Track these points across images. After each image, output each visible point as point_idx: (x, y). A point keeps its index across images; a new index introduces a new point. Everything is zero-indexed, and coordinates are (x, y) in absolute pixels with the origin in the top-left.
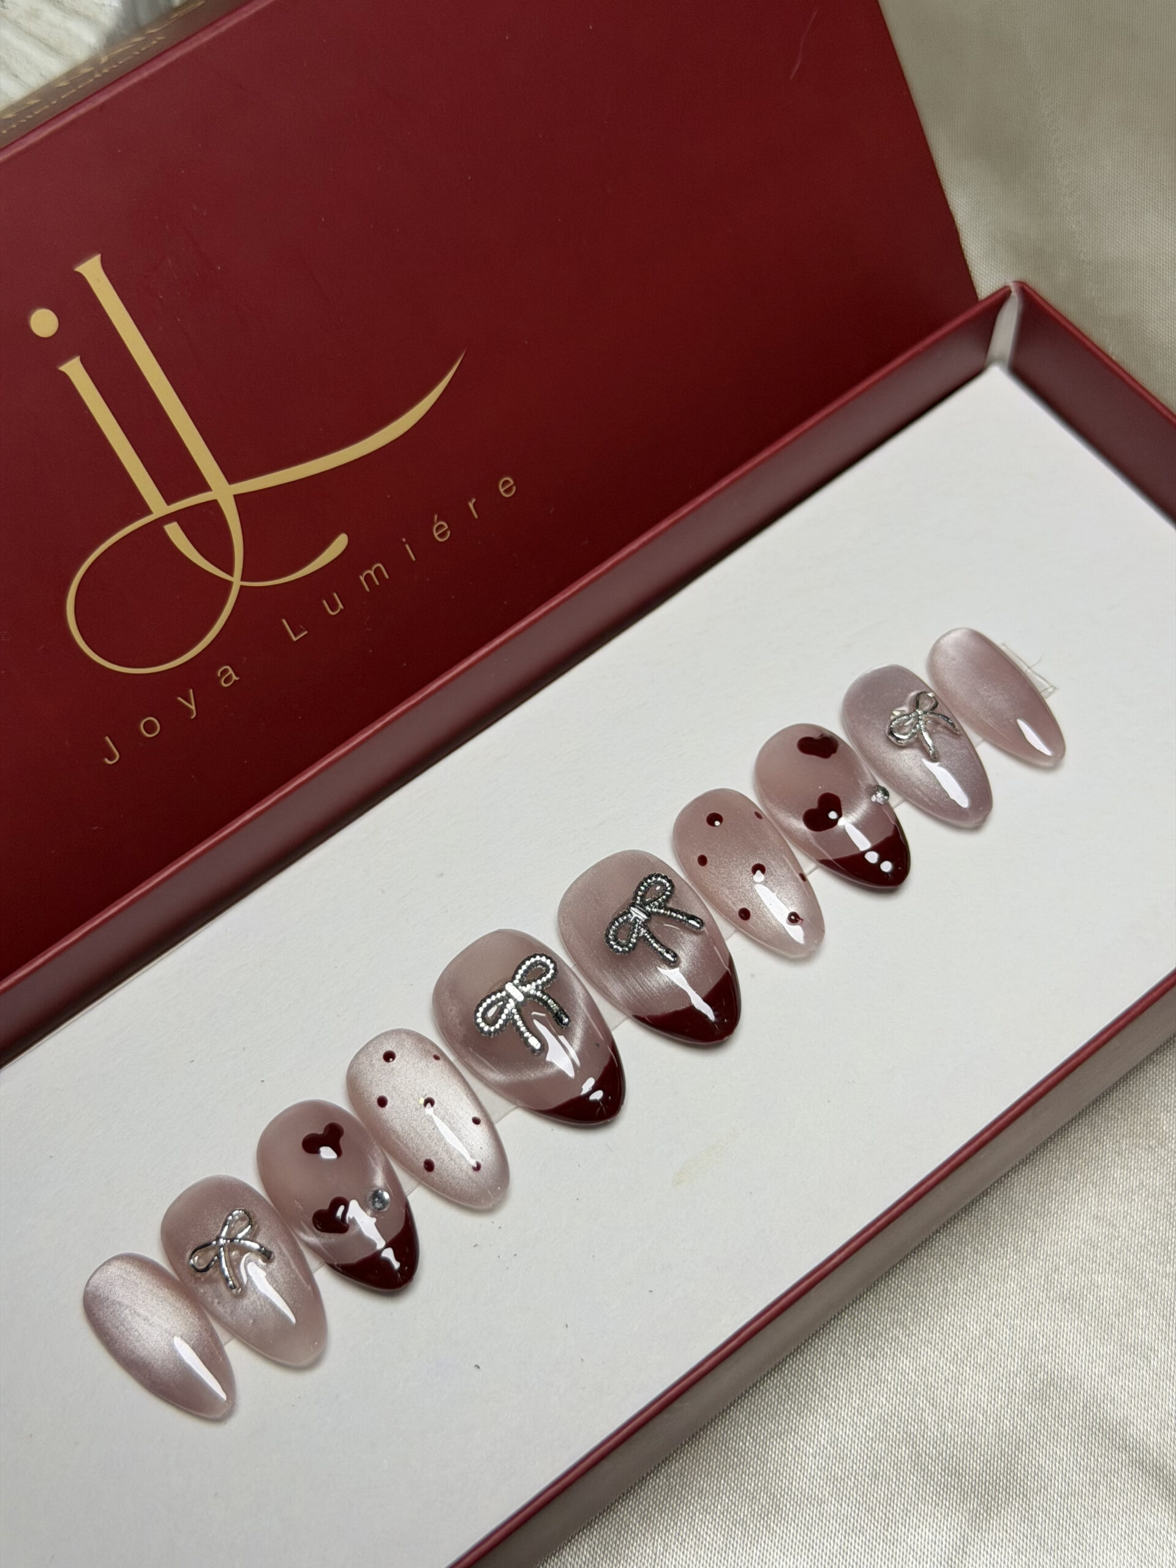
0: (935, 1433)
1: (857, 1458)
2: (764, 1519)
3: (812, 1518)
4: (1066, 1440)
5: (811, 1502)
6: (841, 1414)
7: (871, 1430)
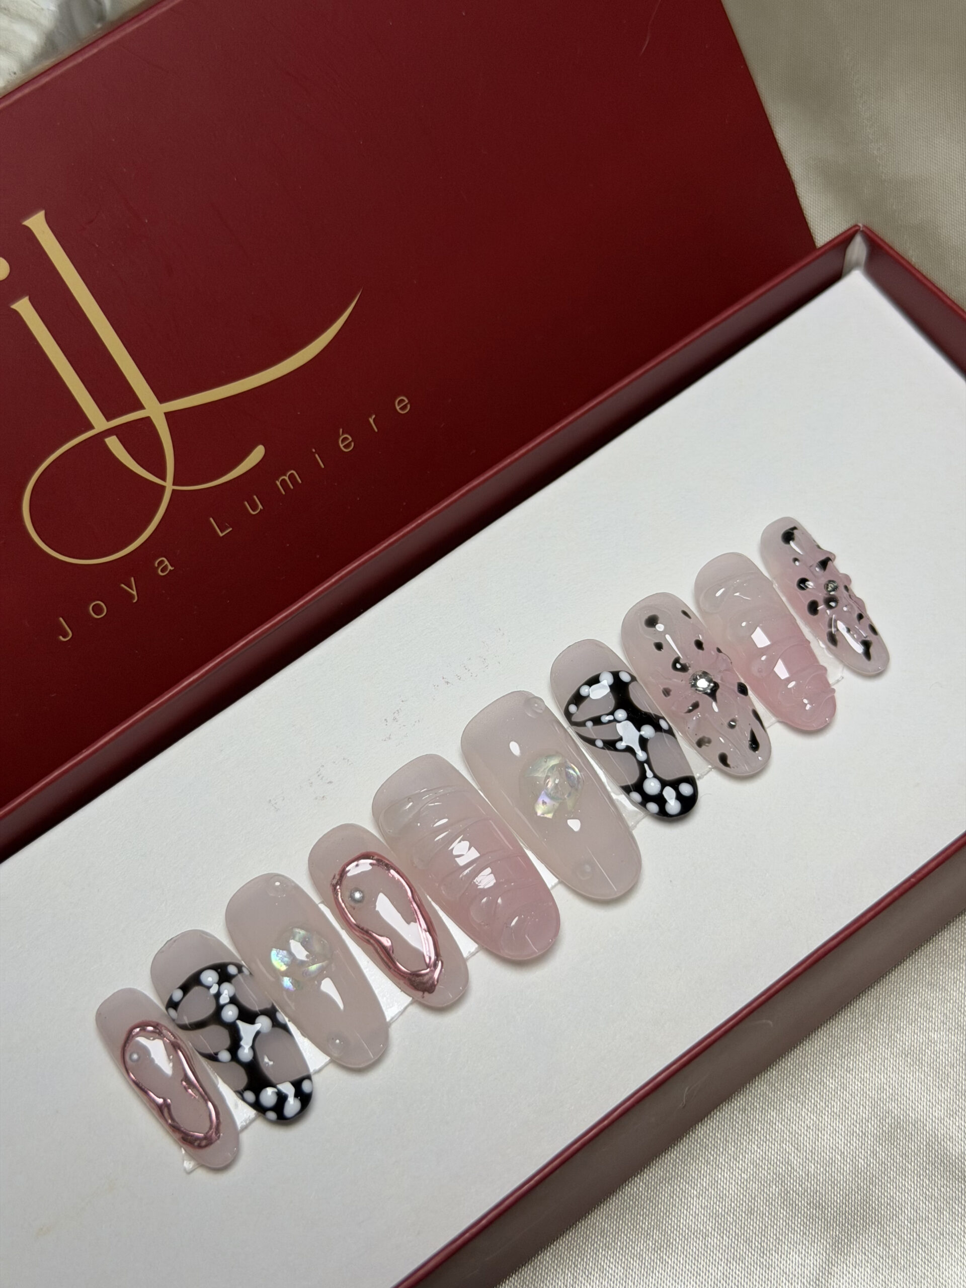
0: (801, 1173)
1: (734, 1197)
2: (657, 1252)
3: (698, 1250)
4: (912, 1174)
5: (697, 1236)
6: (719, 1160)
7: (746, 1172)
